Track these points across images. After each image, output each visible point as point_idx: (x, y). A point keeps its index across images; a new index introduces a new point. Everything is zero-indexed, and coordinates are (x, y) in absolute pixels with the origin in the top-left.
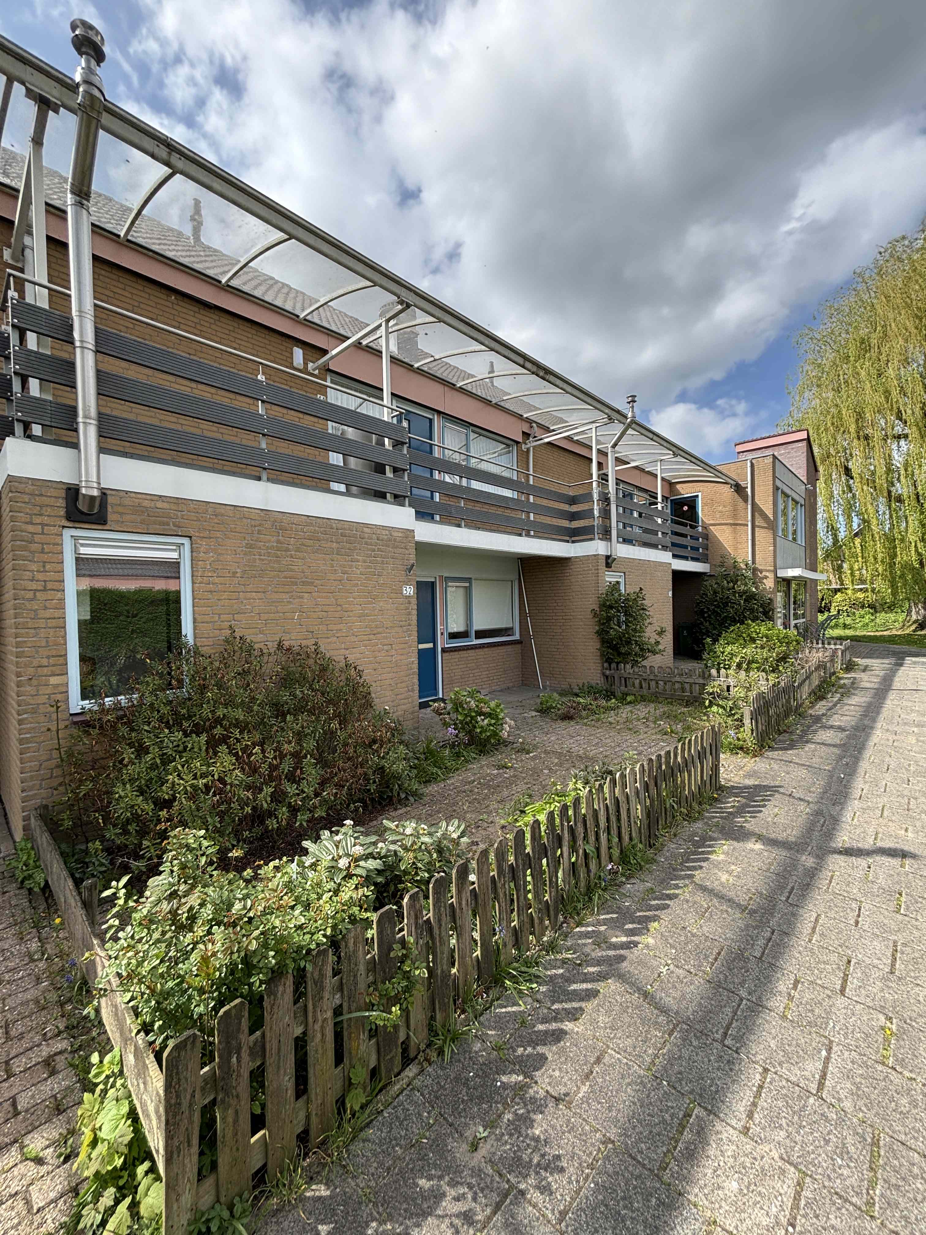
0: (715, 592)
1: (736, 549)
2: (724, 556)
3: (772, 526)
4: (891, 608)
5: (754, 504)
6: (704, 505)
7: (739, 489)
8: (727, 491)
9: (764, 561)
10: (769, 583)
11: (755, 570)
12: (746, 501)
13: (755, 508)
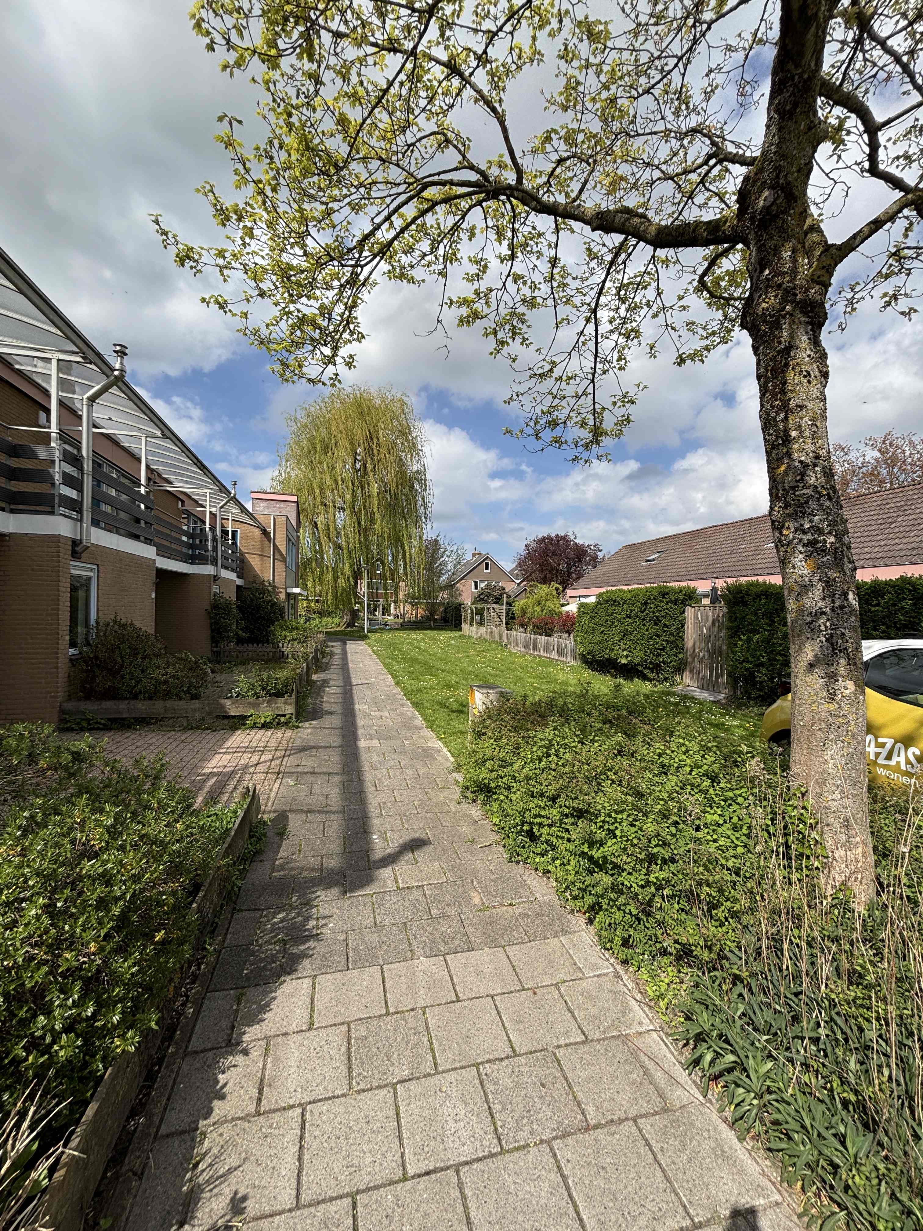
0: (252, 600)
1: (262, 572)
2: (256, 576)
3: (284, 560)
4: (329, 614)
5: (275, 545)
6: (241, 538)
7: (265, 533)
8: (257, 532)
9: (280, 581)
10: (283, 596)
11: (274, 587)
12: (269, 540)
13: (275, 547)
